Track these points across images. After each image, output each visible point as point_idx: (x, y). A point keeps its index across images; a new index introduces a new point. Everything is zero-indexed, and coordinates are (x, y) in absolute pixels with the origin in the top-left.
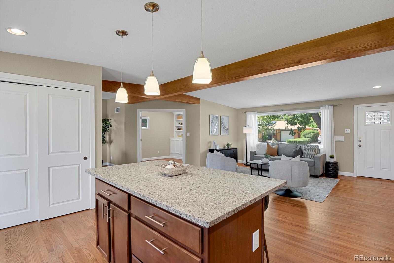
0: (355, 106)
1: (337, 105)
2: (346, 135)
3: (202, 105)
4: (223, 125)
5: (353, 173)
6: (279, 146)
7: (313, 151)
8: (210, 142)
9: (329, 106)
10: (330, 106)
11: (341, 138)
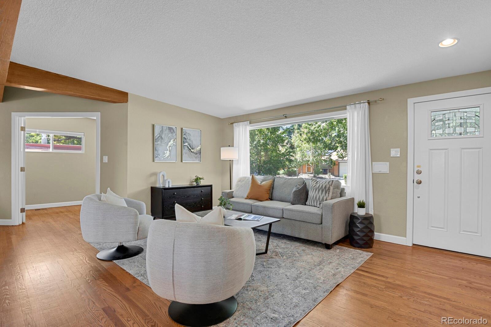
0: (410, 101)
1: (376, 101)
2: (393, 162)
3: (130, 104)
4: (186, 144)
5: (405, 238)
6: (276, 183)
7: (324, 192)
8: (155, 174)
9: (361, 104)
10: (363, 103)
11: (383, 167)
